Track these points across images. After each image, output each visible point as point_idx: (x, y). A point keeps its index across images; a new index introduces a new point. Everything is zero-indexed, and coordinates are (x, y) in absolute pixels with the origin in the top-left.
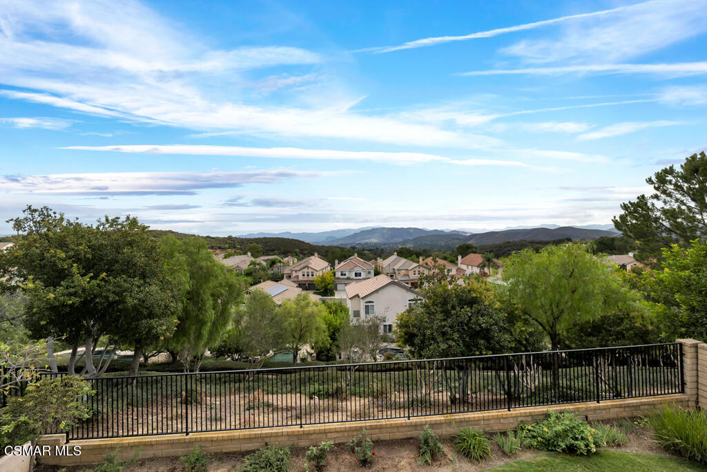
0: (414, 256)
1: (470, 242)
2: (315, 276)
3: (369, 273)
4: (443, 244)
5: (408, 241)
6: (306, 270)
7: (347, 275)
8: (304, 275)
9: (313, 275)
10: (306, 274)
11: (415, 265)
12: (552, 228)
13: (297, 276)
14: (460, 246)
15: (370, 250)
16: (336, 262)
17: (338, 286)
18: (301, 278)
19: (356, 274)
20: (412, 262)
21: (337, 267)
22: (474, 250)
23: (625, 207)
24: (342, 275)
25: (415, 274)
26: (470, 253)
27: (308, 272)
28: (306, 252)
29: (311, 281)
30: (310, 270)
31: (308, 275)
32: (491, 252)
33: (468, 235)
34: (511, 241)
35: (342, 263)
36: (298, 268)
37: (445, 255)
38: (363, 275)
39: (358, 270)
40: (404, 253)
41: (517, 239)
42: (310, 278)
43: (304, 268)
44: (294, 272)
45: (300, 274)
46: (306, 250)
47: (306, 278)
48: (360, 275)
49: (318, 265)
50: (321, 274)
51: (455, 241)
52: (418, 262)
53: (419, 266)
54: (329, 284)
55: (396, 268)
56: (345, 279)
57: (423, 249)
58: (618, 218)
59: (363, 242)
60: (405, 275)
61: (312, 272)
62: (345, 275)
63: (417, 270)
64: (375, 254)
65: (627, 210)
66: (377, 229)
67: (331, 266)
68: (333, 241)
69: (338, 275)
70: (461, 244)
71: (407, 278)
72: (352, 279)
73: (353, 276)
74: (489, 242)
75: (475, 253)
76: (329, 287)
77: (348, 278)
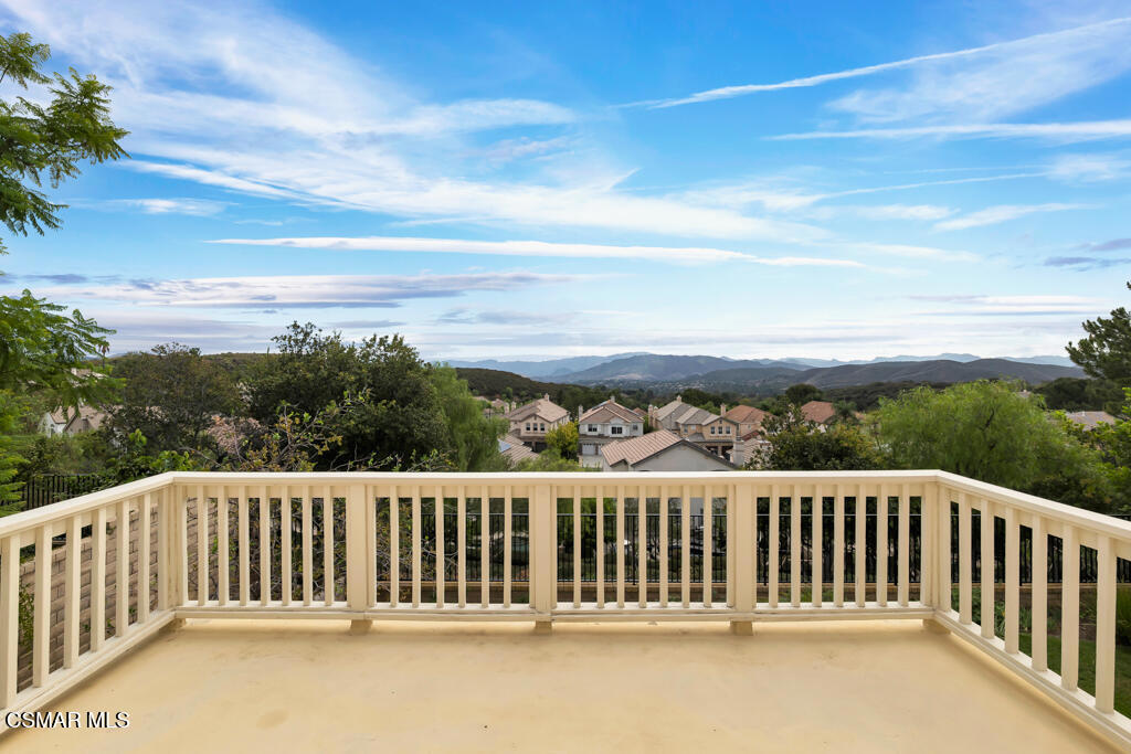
0: (710, 403)
1: (808, 383)
2: (546, 431)
3: (636, 428)
4: (757, 385)
5: (694, 378)
6: (532, 421)
7: (599, 430)
8: (528, 429)
9: (543, 429)
10: (532, 427)
11: (715, 417)
12: (964, 361)
13: (518, 431)
14: (792, 389)
15: (629, 393)
16: (581, 408)
17: (584, 447)
18: (524, 432)
19: (614, 430)
20: (707, 413)
21: (582, 417)
22: (818, 395)
23: (1090, 327)
24: (590, 430)
25: (713, 433)
26: (810, 400)
27: (535, 424)
28: (523, 393)
29: (539, 438)
30: (539, 421)
31: (535, 429)
32: (848, 399)
33: (805, 369)
34: (885, 381)
35: (590, 412)
36: (518, 417)
37: (765, 402)
38: (625, 432)
39: (617, 423)
40: (692, 398)
41: (895, 379)
42: (539, 433)
43: (529, 417)
44: (512, 424)
45: (523, 427)
46: (524, 389)
47: (531, 433)
48: (620, 431)
49: (550, 412)
50: (556, 428)
51: (780, 380)
52: (718, 413)
53: (721, 420)
54: (570, 444)
55: (681, 420)
56: (595, 436)
57: (721, 391)
58: (1076, 346)
59: (618, 378)
60: (696, 433)
61: (542, 425)
62: (595, 430)
63: (717, 425)
64: (638, 399)
65: (1094, 333)
66: (641, 357)
67: (571, 416)
68: (567, 376)
69: (584, 429)
70: (793, 384)
71: (700, 439)
72: (607, 437)
73: (609, 432)
74: (843, 383)
75: (819, 400)
76: (570, 448)
77: (601, 436)
